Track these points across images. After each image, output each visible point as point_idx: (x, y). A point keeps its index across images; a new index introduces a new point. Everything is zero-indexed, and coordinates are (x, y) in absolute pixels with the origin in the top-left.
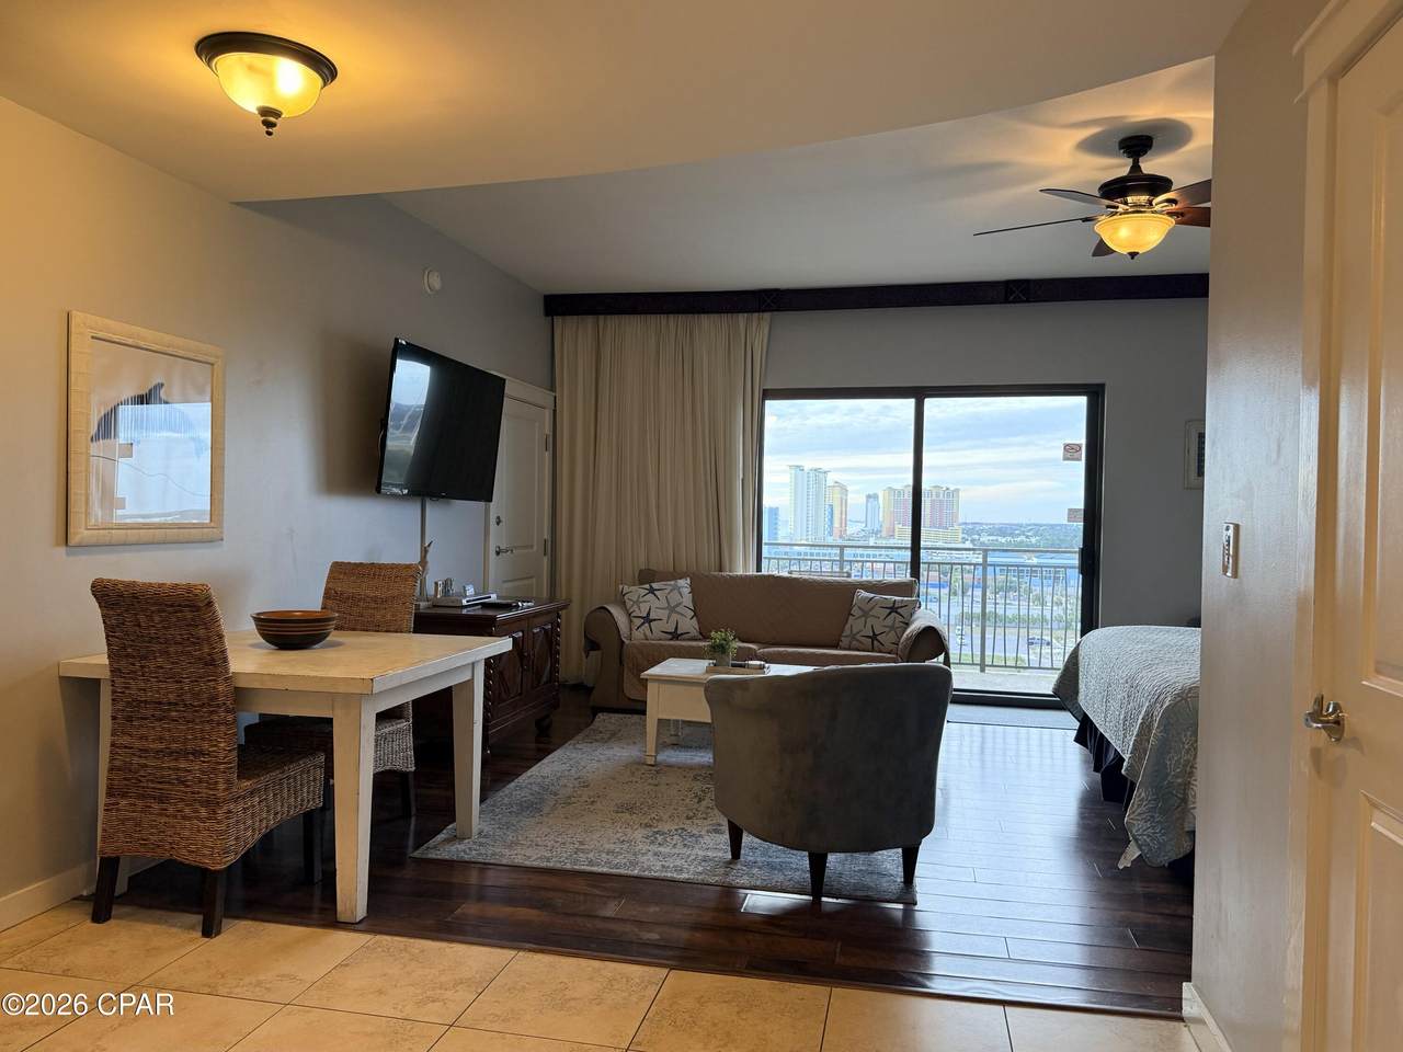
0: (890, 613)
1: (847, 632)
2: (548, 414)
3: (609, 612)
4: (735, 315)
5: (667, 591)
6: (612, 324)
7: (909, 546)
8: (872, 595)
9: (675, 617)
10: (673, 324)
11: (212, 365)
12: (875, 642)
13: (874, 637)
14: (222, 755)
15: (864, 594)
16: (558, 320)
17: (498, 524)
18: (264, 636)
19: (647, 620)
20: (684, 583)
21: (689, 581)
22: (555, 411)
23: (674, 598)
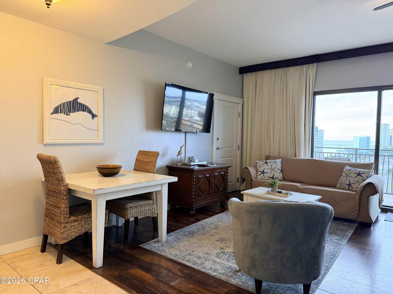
0: (357, 176)
1: (339, 182)
2: (240, 106)
3: (248, 169)
4: (302, 66)
5: (271, 163)
6: (260, 74)
7: (375, 149)
8: (351, 168)
9: (273, 172)
10: (280, 72)
11: (98, 92)
12: (350, 187)
13: (350, 185)
14: (62, 209)
15: (348, 168)
16: (245, 75)
17: (218, 140)
18: (100, 173)
19: (263, 172)
20: (279, 161)
21: (281, 160)
22: (243, 105)
23: (274, 165)
